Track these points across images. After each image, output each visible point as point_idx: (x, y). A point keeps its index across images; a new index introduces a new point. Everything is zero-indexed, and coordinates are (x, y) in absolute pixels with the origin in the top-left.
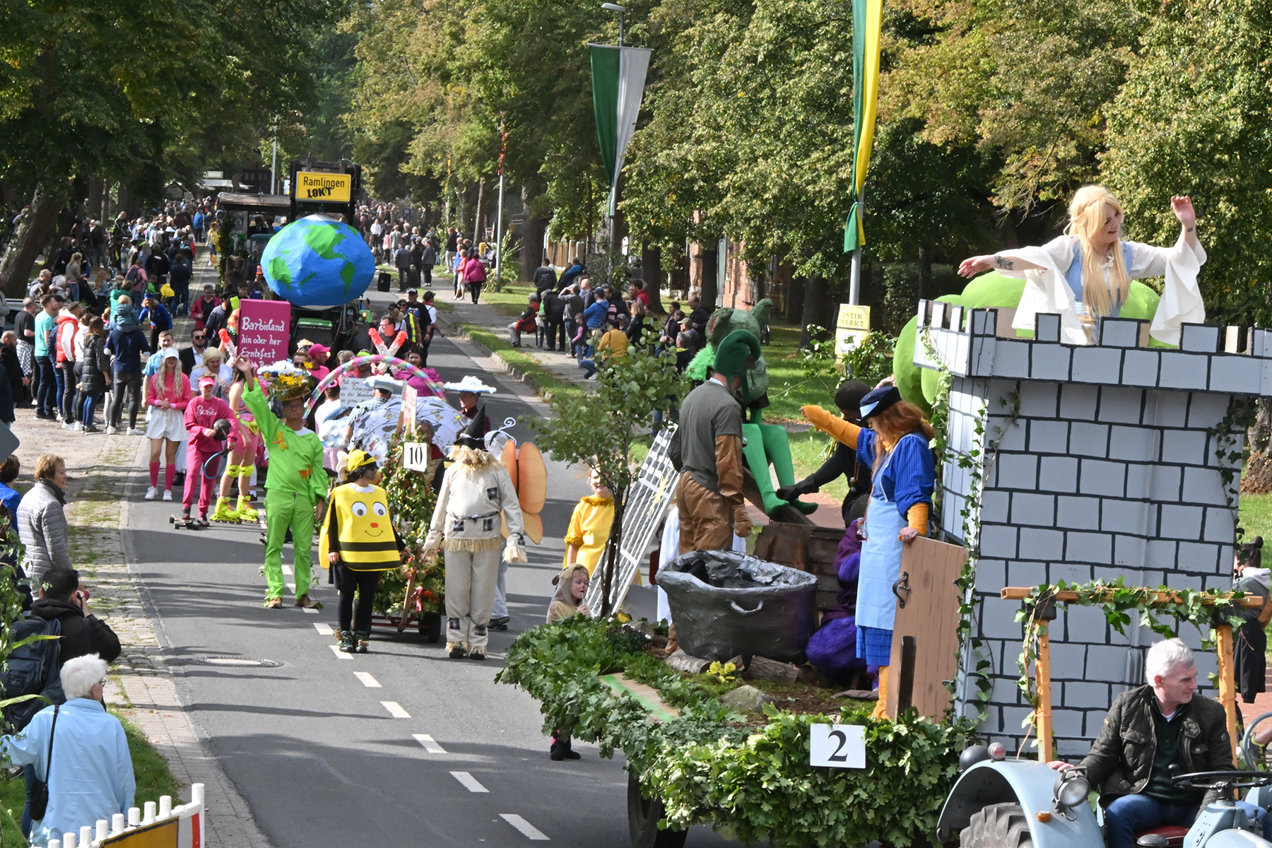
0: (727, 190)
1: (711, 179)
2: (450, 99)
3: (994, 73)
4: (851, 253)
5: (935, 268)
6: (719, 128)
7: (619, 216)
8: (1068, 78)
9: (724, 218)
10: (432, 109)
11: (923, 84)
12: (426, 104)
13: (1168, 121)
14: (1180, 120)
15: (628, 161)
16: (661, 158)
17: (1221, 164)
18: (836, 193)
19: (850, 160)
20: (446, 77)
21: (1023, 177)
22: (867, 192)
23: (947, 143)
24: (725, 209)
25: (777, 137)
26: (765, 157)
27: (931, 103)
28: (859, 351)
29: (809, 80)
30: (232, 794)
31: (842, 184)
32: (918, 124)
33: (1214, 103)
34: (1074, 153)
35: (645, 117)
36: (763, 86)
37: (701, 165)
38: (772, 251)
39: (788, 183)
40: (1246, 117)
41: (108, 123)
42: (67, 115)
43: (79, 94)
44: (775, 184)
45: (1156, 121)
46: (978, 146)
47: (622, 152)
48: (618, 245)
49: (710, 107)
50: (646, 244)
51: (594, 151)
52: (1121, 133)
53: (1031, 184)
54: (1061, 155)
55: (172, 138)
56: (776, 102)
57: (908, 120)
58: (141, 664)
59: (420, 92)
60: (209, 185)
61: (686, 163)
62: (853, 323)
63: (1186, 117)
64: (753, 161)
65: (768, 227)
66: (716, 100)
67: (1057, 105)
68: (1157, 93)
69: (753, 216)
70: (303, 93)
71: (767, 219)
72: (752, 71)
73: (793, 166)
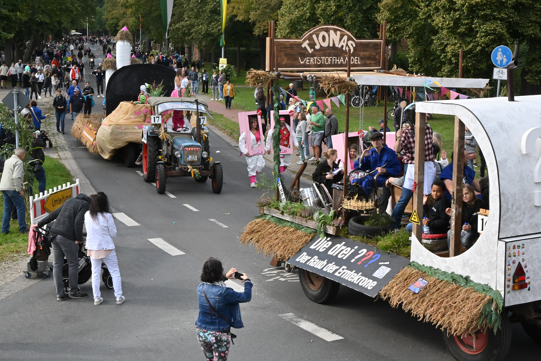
0: (193, 32)
1: (189, 30)
2: (128, 12)
3: (253, 4)
4: (221, 46)
5: (241, 49)
6: (190, 18)
7: (168, 39)
8: (270, 5)
9: (192, 38)
10: (124, 14)
11: (237, 6)
12: (122, 13)
13: (293, 14)
14: (295, 14)
15: (170, 26)
16: (177, 26)
17: (305, 24)
18: (218, 32)
19: (221, 25)
20: (127, 7)
21: (260, 27)
22: (225, 31)
23: (243, 20)
24: (193, 37)
25: (204, 19)
26: (201, 24)
27: (239, 11)
28: (225, 69)
29: (210, 7)
30: (86, 178)
31: (220, 30)
32: (236, 16)
33: (303, 10)
35: (173, 15)
36: (200, 8)
37: (186, 26)
38: (203, 47)
39: (207, 30)
40: (310, 13)
41: (48, 20)
42: (38, 19)
43: (41, 14)
44: (204, 30)
45: (290, 14)
46: (250, 21)
47: (168, 24)
48: (168, 45)
49: (188, 13)
50: (175, 46)
51: (162, 23)
52: (282, 17)
53: (262, 29)
55: (63, 23)
56: (203, 12)
57: (233, 15)
58: (63, 149)
59: (121, 11)
60: (72, 34)
61: (183, 26)
62: (223, 62)
63: (297, 13)
64: (199, 25)
65: (203, 41)
66: (190, 11)
67: (267, 11)
68: (290, 8)
69: (199, 38)
70: (94, 12)
71: (203, 39)
72: (198, 5)
73: (208, 26)
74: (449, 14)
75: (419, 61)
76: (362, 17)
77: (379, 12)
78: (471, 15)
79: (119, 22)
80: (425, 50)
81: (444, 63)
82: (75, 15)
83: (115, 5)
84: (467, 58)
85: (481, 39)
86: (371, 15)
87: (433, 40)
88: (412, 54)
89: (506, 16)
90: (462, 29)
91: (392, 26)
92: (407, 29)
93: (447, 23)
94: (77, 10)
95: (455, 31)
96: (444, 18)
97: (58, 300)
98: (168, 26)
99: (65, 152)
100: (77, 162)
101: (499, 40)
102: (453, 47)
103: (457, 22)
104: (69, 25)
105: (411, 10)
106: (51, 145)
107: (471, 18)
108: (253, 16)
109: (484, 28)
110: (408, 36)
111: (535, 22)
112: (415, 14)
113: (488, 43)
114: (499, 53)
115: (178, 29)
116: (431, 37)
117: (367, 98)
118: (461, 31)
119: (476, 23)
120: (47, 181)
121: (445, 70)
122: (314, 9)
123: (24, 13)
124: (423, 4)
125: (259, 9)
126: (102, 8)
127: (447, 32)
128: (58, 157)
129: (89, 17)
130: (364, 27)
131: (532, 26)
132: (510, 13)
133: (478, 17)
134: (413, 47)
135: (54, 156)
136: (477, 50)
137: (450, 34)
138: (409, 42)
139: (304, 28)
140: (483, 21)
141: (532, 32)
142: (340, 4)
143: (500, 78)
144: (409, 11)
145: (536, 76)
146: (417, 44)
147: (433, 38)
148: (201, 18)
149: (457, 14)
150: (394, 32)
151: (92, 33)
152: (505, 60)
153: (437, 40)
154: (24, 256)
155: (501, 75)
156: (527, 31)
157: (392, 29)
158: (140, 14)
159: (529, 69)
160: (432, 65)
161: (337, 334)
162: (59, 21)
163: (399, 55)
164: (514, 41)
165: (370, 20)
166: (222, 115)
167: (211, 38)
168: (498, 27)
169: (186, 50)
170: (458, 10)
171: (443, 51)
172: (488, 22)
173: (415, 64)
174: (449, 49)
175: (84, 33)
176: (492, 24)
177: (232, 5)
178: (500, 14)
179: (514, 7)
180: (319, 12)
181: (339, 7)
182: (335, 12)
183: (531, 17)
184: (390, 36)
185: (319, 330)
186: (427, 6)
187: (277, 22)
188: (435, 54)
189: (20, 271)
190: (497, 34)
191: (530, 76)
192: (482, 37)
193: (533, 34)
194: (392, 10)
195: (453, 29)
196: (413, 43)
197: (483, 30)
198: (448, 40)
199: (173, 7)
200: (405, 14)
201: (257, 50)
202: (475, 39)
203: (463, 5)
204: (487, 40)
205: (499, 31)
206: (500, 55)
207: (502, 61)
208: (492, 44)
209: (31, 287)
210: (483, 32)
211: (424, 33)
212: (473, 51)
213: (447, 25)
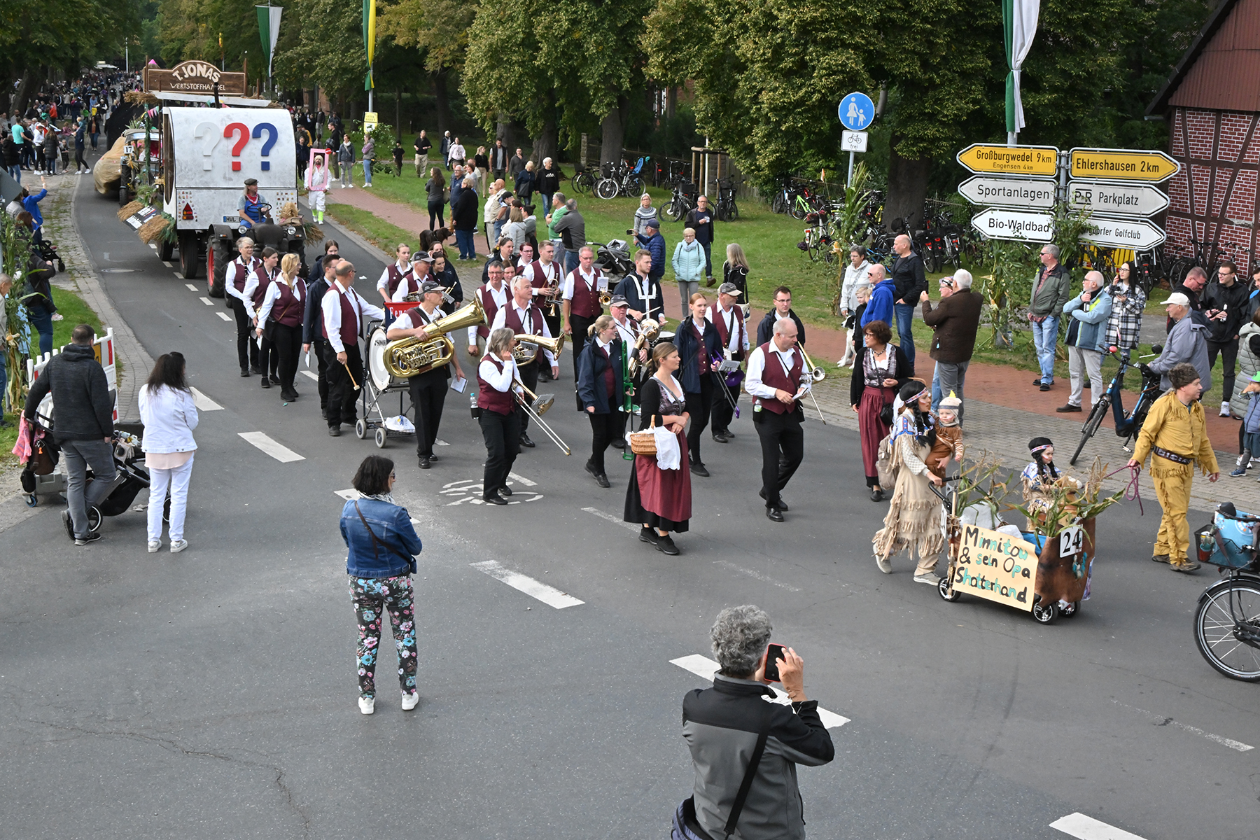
0: (317, 66)
1: (310, 61)
2: (200, 29)
3: (423, 16)
4: (368, 91)
5: (404, 95)
6: (312, 40)
7: (273, 77)
8: (453, 18)
9: (317, 77)
10: (192, 33)
11: (394, 20)
12: (189, 31)
13: (493, 35)
14: (498, 34)
15: (276, 54)
16: (289, 54)
17: (515, 52)
18: (362, 66)
19: (366, 53)
20: (197, 20)
22: (374, 65)
23: (406, 44)
24: (317, 74)
25: (337, 43)
26: (332, 52)
27: (398, 29)
29: (346, 20)
31: (365, 62)
32: (393, 38)
33: (511, 27)
34: (457, 47)
35: (281, 35)
36: (330, 22)
37: (305, 54)
38: (336, 91)
39: (342, 63)
40: (524, 32)
41: (54, 44)
42: (35, 41)
43: (41, 32)
44: (336, 62)
45: (488, 35)
46: (419, 46)
47: (272, 50)
48: (274, 89)
49: (307, 32)
50: (285, 88)
51: (261, 49)
52: (474, 40)
54: (452, 48)
55: (82, 48)
56: (336, 29)
57: (389, 36)
58: (84, 273)
59: (187, 26)
60: (100, 67)
61: (300, 55)
62: (371, 120)
63: (501, 33)
64: (327, 53)
65: (335, 81)
66: (310, 29)
67: (449, 28)
68: (488, 23)
69: (328, 76)
70: (137, 28)
71: (334, 78)
72: (325, 17)
73: (343, 55)
74: (765, 36)
75: (715, 117)
76: (616, 41)
77: (645, 32)
78: (803, 39)
79: (184, 46)
80: (724, 99)
81: (755, 122)
82: (104, 34)
83: (177, 15)
84: (795, 114)
85: (820, 81)
86: (631, 37)
87: (738, 81)
88: (701, 106)
89: (863, 42)
90: (787, 63)
91: (668, 57)
92: (694, 62)
93: (762, 51)
94: (106, 24)
95: (775, 66)
96: (755, 43)
97: (76, 543)
98: (272, 55)
99: (88, 279)
100: (109, 296)
101: (851, 83)
102: (771, 94)
103: (778, 50)
104: (93, 52)
105: (700, 29)
106: (62, 267)
107: (802, 44)
108: (423, 39)
109: (826, 60)
110: (694, 74)
111: (913, 52)
112: (707, 37)
113: (832, 88)
114: (852, 106)
115: (291, 60)
116: (733, 77)
117: (625, 181)
118: (786, 66)
119: (812, 52)
120: (55, 332)
121: (757, 133)
122: (531, 25)
123: (10, 29)
124: (719, 19)
125: (433, 25)
126: (154, 21)
127: (761, 68)
128: (75, 289)
129: (129, 38)
130: (619, 58)
131: (907, 58)
132: (870, 36)
133: (815, 42)
134: (704, 93)
135: (68, 286)
136: (814, 100)
137: (767, 71)
138: (697, 85)
139: (514, 58)
140: (824, 50)
141: (907, 70)
142: (576, 18)
143: (854, 149)
144: (695, 32)
145: (913, 145)
146: (710, 88)
147: (738, 77)
148: (331, 40)
149: (778, 36)
150: (670, 68)
151: (136, 66)
152: (862, 118)
153: (745, 81)
154: (15, 466)
155: (854, 143)
156: (898, 68)
157: (666, 62)
158: (222, 32)
159: (902, 133)
160: (737, 125)
161: (572, 595)
162: (75, 43)
163: (680, 108)
164: (877, 84)
165: (629, 45)
166: (371, 213)
167: (349, 76)
168: (849, 59)
169: (306, 97)
170: (781, 30)
171: (755, 100)
172: (833, 50)
173: (706, 124)
174: (764, 97)
175: (121, 64)
176: (839, 54)
177: (386, 17)
178: (853, 38)
179: (875, 26)
180: (539, 30)
181: (574, 22)
182: (568, 30)
183: (905, 43)
184: (664, 75)
185: (542, 589)
186: (728, 21)
187: (466, 49)
188: (742, 106)
189: (7, 493)
190: (848, 73)
191: (904, 145)
192: (822, 77)
193: (909, 72)
194: (667, 30)
195: (772, 62)
196: (703, 86)
197: (824, 64)
198: (763, 81)
199: (281, 21)
200: (688, 37)
201: (432, 97)
202: (810, 80)
203: (790, 22)
204: (831, 83)
205: (851, 68)
206: (853, 108)
207: (856, 119)
208: (838, 89)
209: (27, 521)
210: (824, 69)
211: (723, 70)
212: (806, 101)
213: (761, 56)
